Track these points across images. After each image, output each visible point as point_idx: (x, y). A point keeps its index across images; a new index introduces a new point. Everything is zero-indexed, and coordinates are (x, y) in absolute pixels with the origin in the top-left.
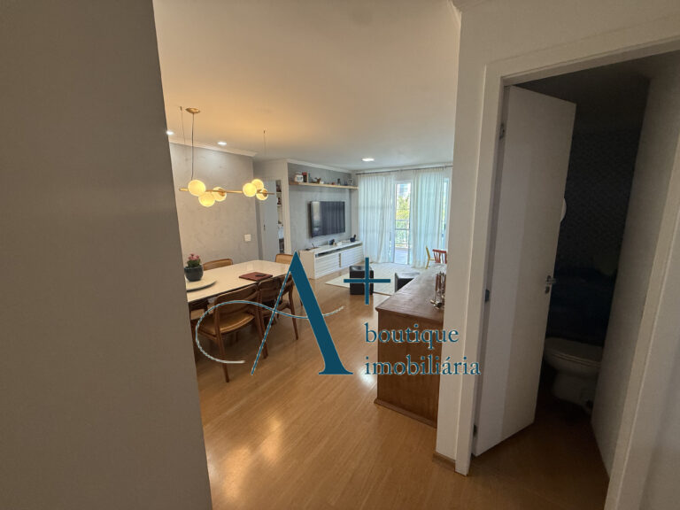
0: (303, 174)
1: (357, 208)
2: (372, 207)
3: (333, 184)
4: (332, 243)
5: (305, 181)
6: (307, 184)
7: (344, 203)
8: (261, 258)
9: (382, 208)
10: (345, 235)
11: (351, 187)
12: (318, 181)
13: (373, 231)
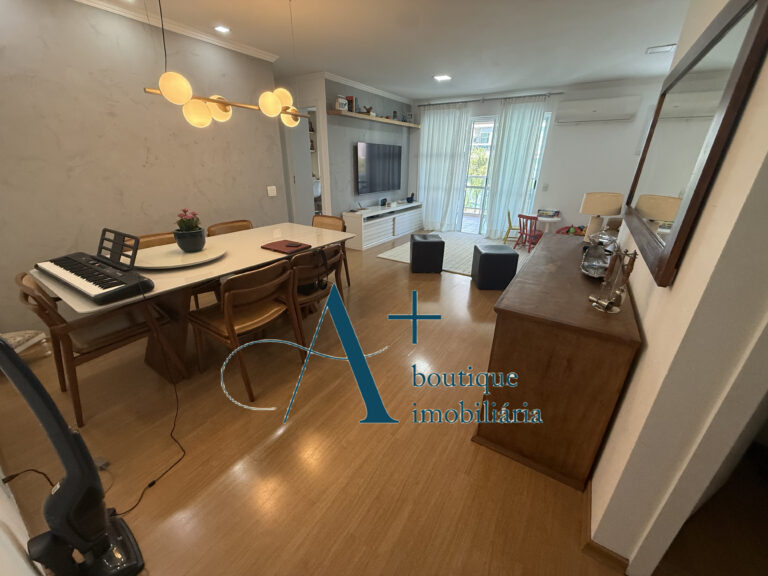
0: (347, 98)
1: (417, 156)
2: (439, 155)
3: (387, 118)
4: (384, 203)
5: (350, 110)
6: (353, 114)
7: (400, 147)
8: (291, 220)
9: (453, 156)
10: (400, 193)
11: (412, 125)
12: (368, 112)
13: (438, 188)
